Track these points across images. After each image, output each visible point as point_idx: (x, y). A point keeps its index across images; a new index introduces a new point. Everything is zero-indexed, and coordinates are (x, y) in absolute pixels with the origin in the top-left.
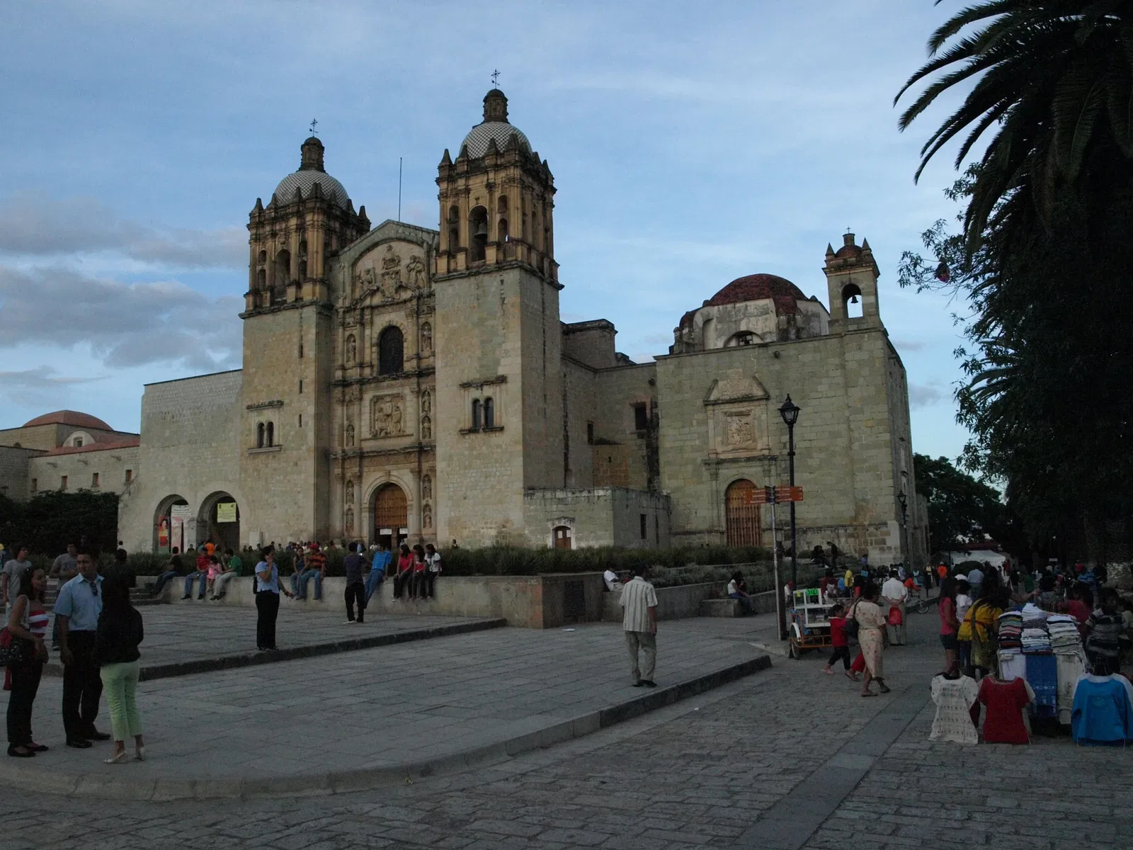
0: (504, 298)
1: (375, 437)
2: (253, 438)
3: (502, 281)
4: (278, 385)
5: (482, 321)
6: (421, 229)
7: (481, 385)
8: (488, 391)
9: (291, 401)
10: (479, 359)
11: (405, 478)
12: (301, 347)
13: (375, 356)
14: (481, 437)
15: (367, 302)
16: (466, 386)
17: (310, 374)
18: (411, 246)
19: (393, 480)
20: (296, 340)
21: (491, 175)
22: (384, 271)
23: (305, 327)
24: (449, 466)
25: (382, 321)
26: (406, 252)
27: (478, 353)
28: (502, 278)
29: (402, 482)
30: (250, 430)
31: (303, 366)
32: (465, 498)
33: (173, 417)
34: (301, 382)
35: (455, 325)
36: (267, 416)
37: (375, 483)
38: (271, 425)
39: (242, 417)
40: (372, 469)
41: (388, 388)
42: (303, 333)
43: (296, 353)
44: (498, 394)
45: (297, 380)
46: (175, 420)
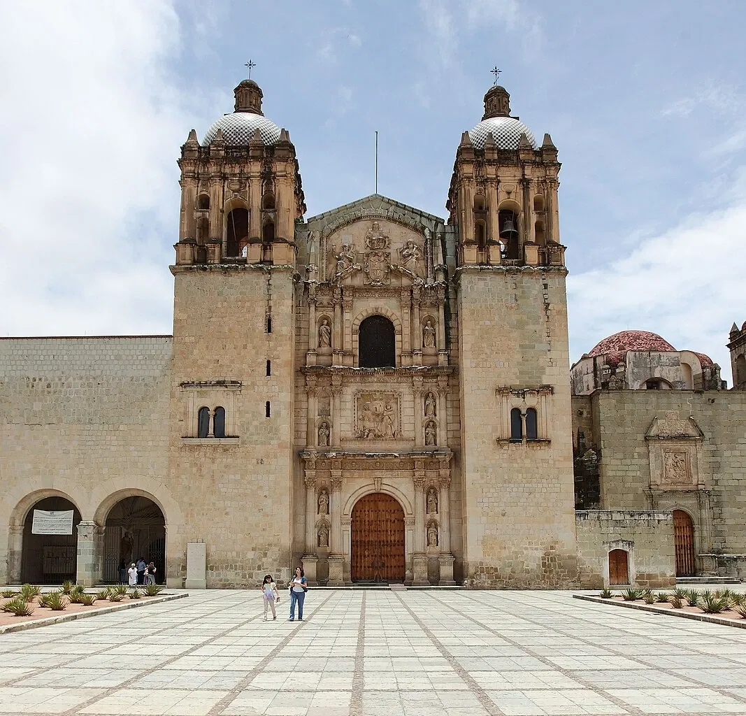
0: (549, 304)
1: (361, 437)
2: (192, 425)
3: (546, 286)
4: (232, 361)
5: (520, 325)
6: (421, 214)
7: (522, 393)
8: (531, 401)
9: (253, 384)
10: (519, 363)
11: (402, 488)
12: (269, 321)
13: (357, 345)
14: (522, 449)
15: (348, 281)
16: (502, 391)
17: (285, 354)
18: (405, 230)
19: (386, 489)
20: (261, 310)
21: (528, 171)
22: (368, 250)
23: (274, 297)
24: (482, 478)
25: (365, 307)
26: (398, 237)
27: (518, 357)
28: (545, 282)
29: (397, 493)
30: (186, 414)
31: (272, 344)
32: (504, 515)
33: (49, 386)
34: (269, 362)
35: (488, 323)
36: (213, 399)
37: (361, 491)
38: (220, 411)
39: (172, 396)
40: (356, 475)
41: (378, 382)
42: (272, 303)
43: (261, 325)
44: (543, 404)
45: (262, 360)
46: (52, 389)
